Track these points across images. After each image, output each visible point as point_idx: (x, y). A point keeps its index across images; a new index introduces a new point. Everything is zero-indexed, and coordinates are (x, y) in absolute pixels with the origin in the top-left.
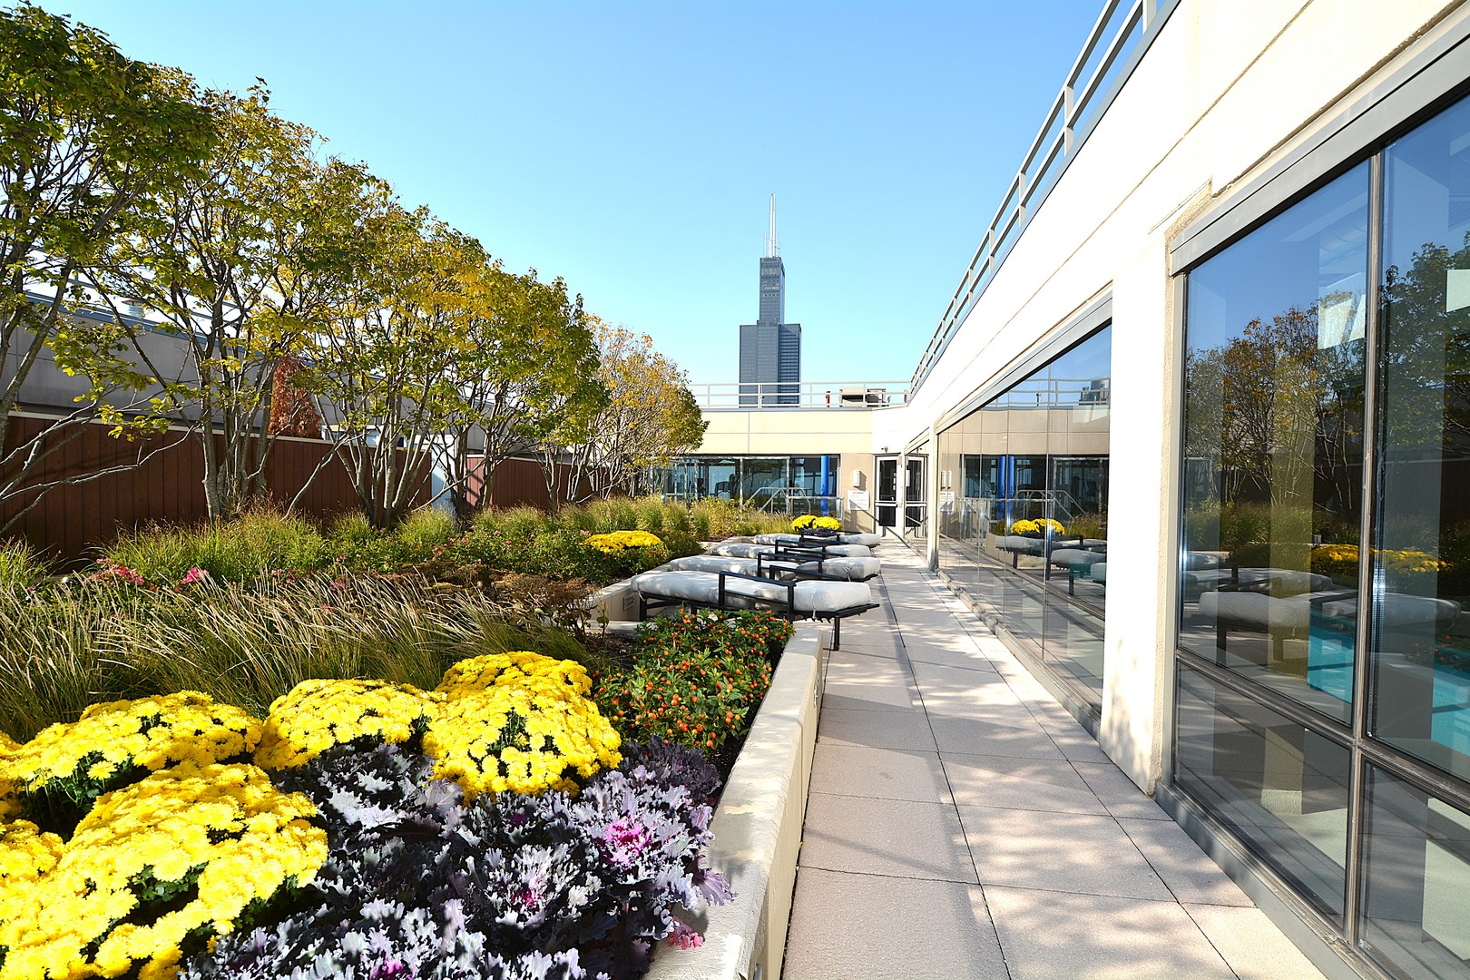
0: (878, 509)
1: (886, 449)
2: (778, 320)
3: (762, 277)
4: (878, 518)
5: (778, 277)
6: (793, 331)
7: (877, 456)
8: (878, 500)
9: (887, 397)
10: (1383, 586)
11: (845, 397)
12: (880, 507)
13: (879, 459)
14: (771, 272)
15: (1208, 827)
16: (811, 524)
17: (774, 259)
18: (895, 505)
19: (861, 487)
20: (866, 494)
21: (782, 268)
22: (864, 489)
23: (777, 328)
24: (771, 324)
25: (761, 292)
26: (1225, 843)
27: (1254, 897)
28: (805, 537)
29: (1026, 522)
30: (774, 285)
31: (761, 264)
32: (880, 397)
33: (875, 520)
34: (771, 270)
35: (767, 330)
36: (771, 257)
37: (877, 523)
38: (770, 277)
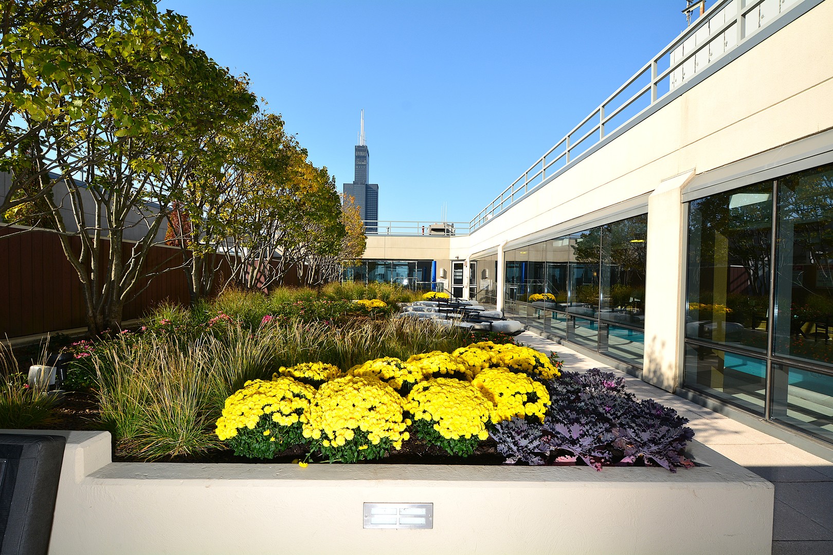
0: (453, 288)
1: (458, 258)
2: (365, 181)
3: (356, 156)
4: (453, 293)
5: (366, 157)
6: (374, 188)
7: (452, 261)
8: (453, 284)
9: (454, 230)
10: (777, 310)
11: (433, 230)
12: (454, 288)
13: (454, 263)
14: (362, 154)
15: (703, 397)
16: (434, 296)
17: (363, 146)
18: (462, 287)
19: (444, 277)
20: (447, 280)
21: (368, 152)
22: (446, 278)
23: (365, 186)
24: (361, 184)
25: (356, 165)
26: (711, 402)
27: (727, 415)
28: (440, 303)
29: (538, 295)
30: (363, 162)
31: (356, 149)
32: (450, 230)
33: (452, 294)
34: (361, 153)
35: (359, 187)
36: (361, 145)
37: (453, 296)
38: (361, 157)
